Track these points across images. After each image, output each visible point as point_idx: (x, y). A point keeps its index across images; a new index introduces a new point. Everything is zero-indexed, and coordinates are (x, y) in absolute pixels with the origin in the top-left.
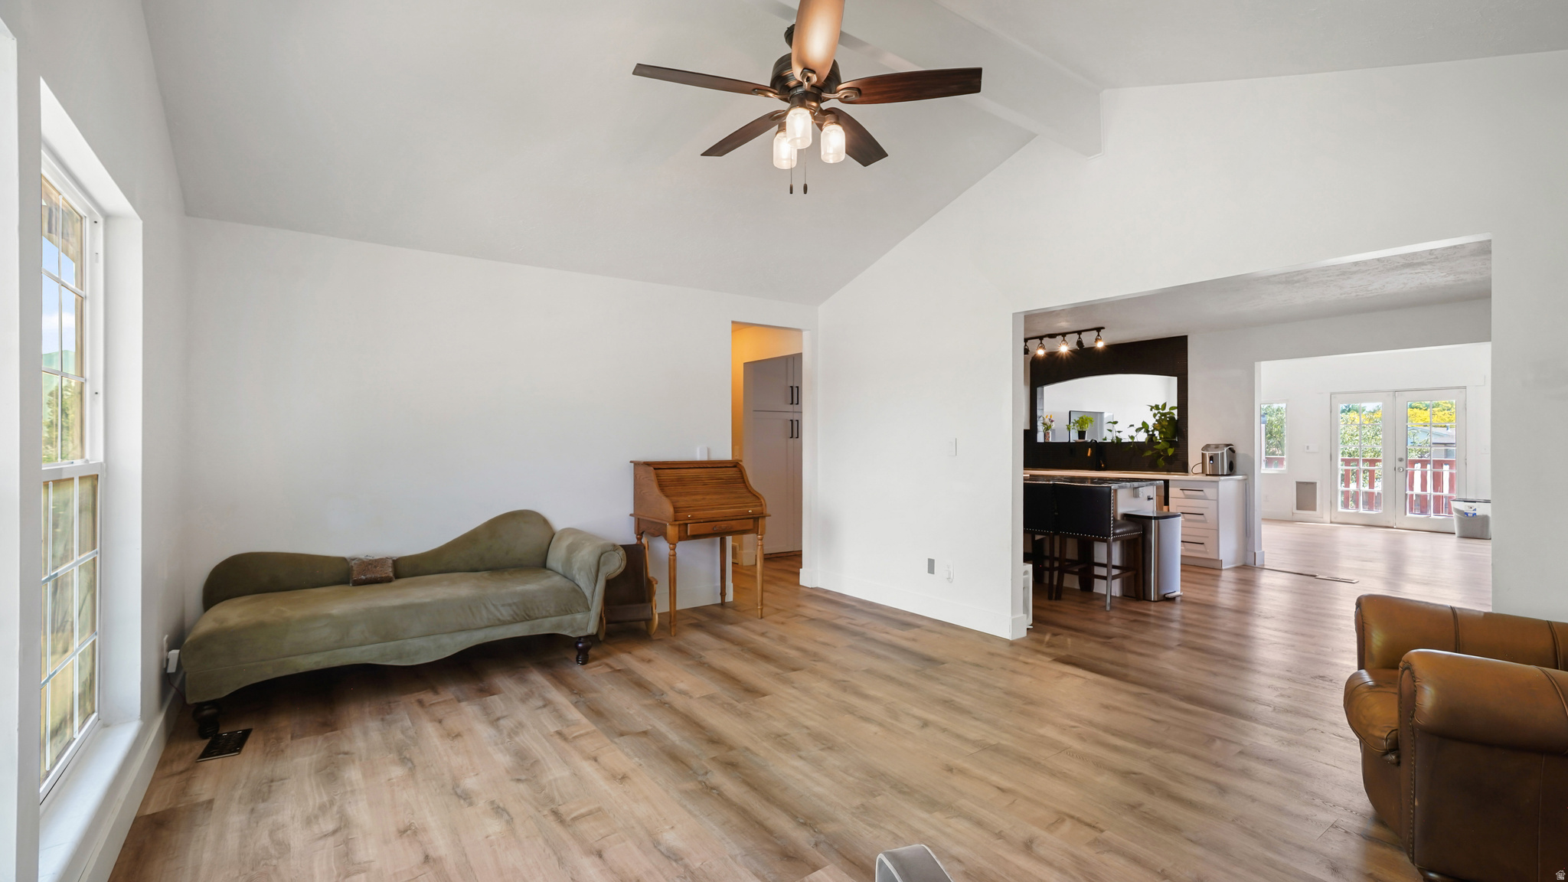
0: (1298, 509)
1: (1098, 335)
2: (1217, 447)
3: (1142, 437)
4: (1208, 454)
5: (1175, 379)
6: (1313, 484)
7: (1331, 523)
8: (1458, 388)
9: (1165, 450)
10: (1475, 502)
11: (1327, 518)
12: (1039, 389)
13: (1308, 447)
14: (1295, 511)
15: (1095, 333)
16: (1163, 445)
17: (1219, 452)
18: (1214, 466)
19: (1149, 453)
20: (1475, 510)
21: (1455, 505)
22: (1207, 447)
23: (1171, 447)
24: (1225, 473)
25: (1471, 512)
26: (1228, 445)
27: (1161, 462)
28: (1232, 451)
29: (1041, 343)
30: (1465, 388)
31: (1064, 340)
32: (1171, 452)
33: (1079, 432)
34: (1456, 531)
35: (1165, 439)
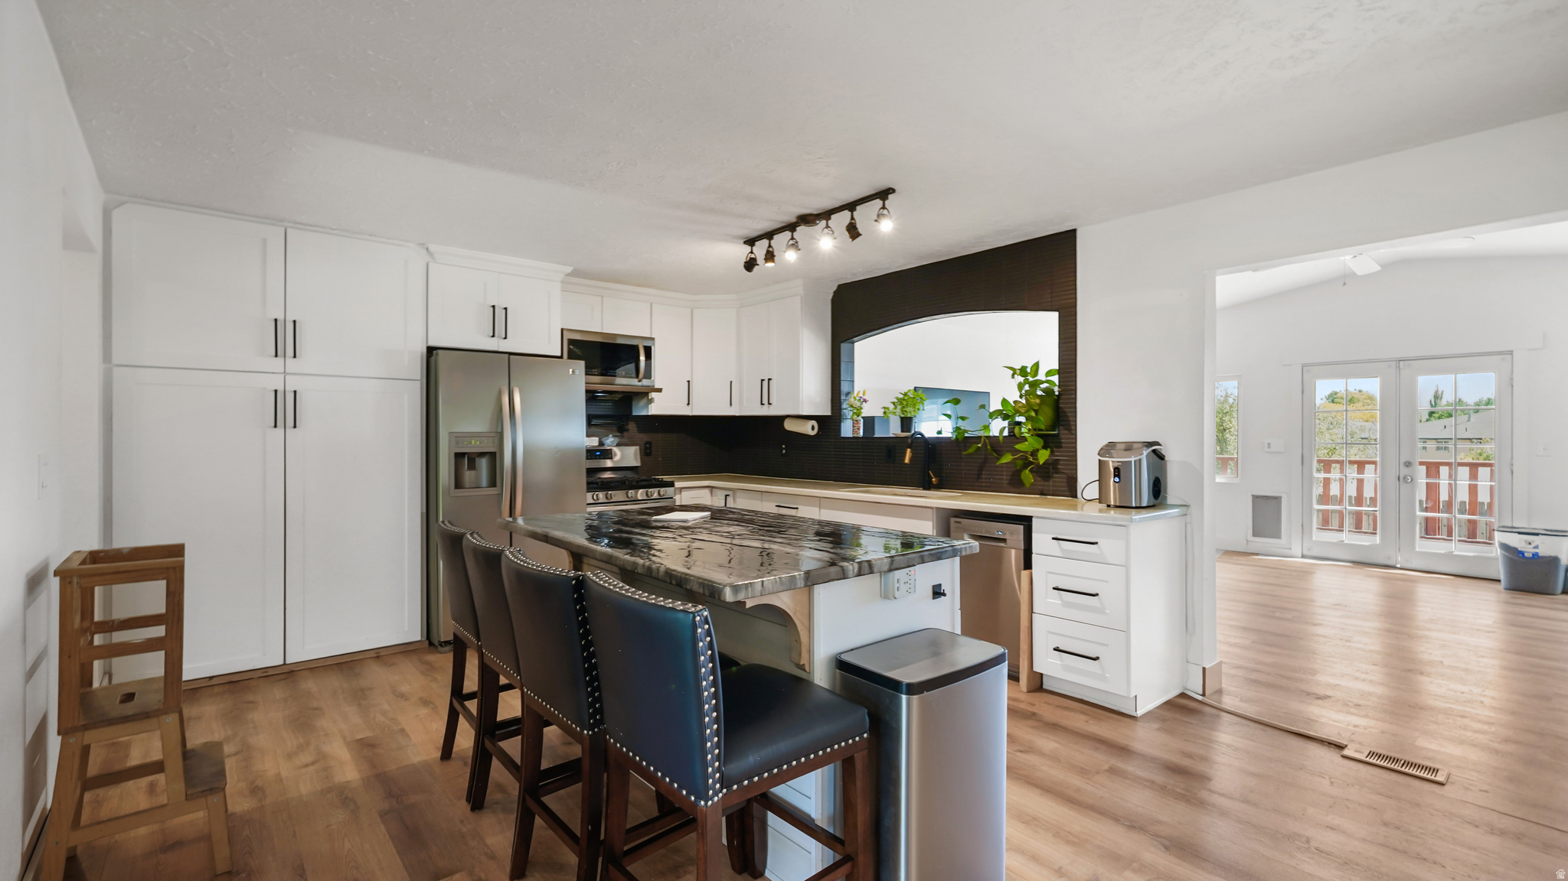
0: (1255, 535)
1: (884, 207)
2: (1129, 447)
3: (998, 427)
4: (1111, 463)
5: (1053, 317)
6: (1278, 499)
7: (1303, 556)
8: (1500, 353)
9: (1034, 453)
10: (1537, 534)
11: (1297, 550)
12: (844, 346)
13: (1269, 444)
14: (1250, 538)
15: (878, 203)
16: (1030, 444)
17: (1133, 459)
18: (1124, 491)
19: (1007, 458)
20: (1536, 547)
21: (1498, 537)
22: (1109, 449)
23: (1045, 447)
24: (1144, 504)
25: (1529, 551)
26: (1150, 444)
27: (1027, 476)
28: (1160, 456)
29: (792, 238)
30: (1511, 353)
31: (827, 227)
32: (1044, 456)
33: (902, 419)
34: (1502, 577)
35: (1037, 433)
